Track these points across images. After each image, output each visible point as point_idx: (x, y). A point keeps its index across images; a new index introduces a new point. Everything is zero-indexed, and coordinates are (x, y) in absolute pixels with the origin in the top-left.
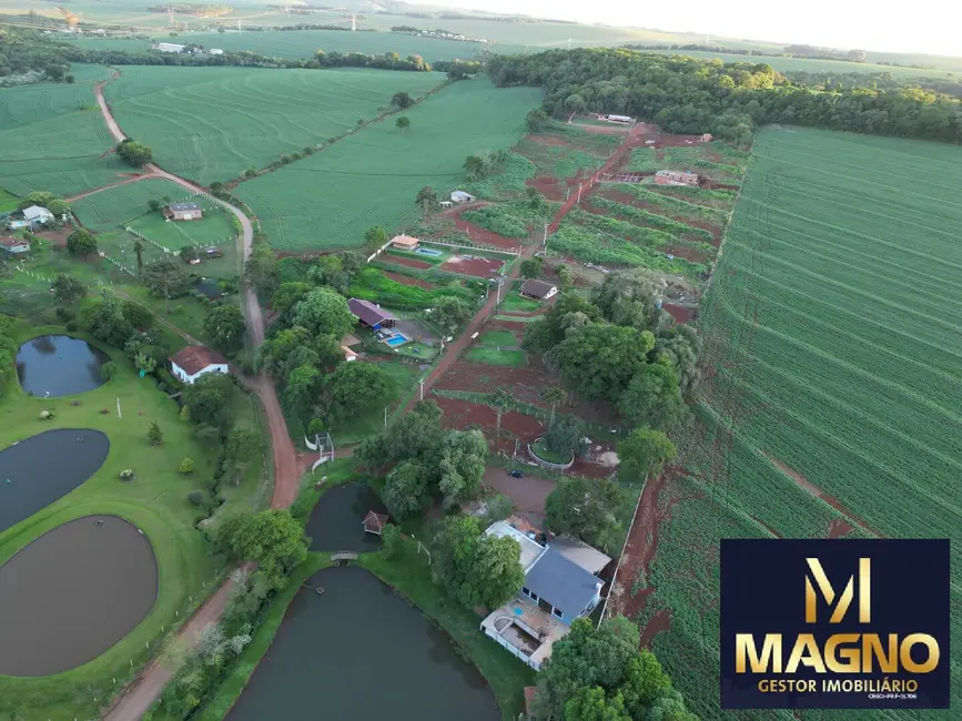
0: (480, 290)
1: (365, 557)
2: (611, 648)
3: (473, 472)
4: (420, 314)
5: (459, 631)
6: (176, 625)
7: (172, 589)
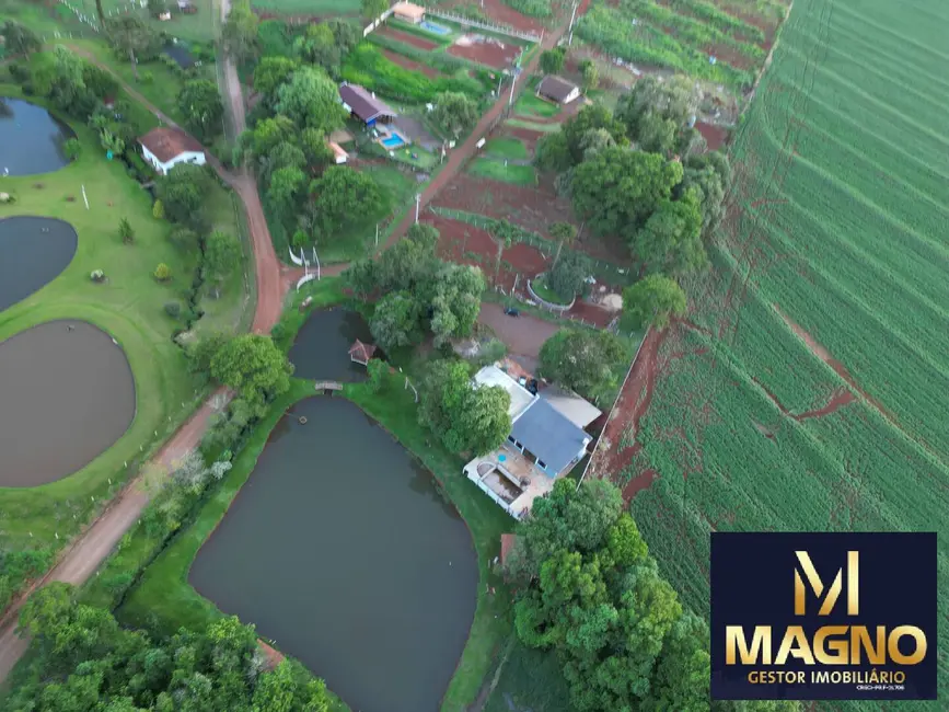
0: (490, 83)
1: (351, 389)
2: (593, 515)
3: (467, 311)
4: (420, 109)
5: (441, 471)
6: (155, 446)
7: (150, 407)
